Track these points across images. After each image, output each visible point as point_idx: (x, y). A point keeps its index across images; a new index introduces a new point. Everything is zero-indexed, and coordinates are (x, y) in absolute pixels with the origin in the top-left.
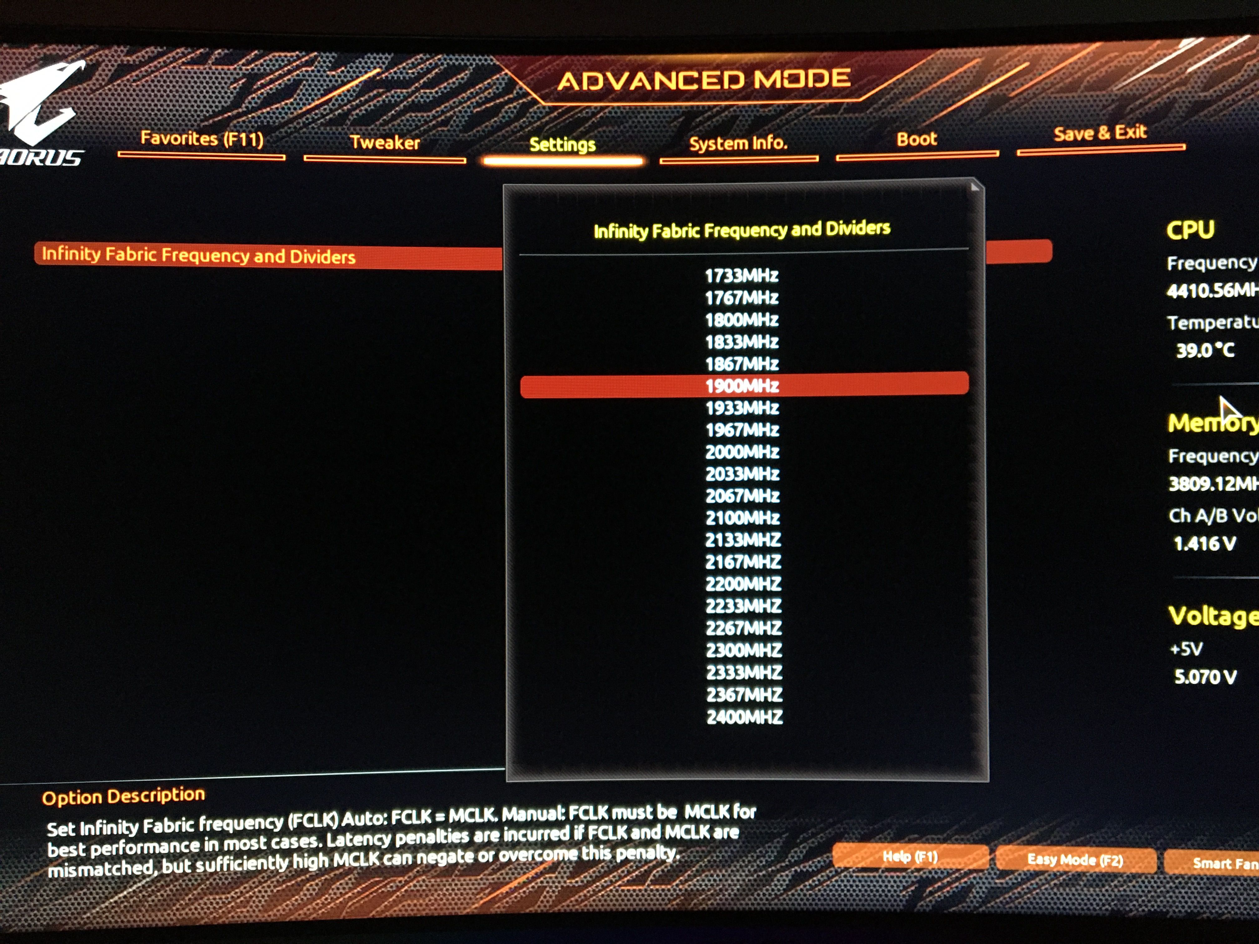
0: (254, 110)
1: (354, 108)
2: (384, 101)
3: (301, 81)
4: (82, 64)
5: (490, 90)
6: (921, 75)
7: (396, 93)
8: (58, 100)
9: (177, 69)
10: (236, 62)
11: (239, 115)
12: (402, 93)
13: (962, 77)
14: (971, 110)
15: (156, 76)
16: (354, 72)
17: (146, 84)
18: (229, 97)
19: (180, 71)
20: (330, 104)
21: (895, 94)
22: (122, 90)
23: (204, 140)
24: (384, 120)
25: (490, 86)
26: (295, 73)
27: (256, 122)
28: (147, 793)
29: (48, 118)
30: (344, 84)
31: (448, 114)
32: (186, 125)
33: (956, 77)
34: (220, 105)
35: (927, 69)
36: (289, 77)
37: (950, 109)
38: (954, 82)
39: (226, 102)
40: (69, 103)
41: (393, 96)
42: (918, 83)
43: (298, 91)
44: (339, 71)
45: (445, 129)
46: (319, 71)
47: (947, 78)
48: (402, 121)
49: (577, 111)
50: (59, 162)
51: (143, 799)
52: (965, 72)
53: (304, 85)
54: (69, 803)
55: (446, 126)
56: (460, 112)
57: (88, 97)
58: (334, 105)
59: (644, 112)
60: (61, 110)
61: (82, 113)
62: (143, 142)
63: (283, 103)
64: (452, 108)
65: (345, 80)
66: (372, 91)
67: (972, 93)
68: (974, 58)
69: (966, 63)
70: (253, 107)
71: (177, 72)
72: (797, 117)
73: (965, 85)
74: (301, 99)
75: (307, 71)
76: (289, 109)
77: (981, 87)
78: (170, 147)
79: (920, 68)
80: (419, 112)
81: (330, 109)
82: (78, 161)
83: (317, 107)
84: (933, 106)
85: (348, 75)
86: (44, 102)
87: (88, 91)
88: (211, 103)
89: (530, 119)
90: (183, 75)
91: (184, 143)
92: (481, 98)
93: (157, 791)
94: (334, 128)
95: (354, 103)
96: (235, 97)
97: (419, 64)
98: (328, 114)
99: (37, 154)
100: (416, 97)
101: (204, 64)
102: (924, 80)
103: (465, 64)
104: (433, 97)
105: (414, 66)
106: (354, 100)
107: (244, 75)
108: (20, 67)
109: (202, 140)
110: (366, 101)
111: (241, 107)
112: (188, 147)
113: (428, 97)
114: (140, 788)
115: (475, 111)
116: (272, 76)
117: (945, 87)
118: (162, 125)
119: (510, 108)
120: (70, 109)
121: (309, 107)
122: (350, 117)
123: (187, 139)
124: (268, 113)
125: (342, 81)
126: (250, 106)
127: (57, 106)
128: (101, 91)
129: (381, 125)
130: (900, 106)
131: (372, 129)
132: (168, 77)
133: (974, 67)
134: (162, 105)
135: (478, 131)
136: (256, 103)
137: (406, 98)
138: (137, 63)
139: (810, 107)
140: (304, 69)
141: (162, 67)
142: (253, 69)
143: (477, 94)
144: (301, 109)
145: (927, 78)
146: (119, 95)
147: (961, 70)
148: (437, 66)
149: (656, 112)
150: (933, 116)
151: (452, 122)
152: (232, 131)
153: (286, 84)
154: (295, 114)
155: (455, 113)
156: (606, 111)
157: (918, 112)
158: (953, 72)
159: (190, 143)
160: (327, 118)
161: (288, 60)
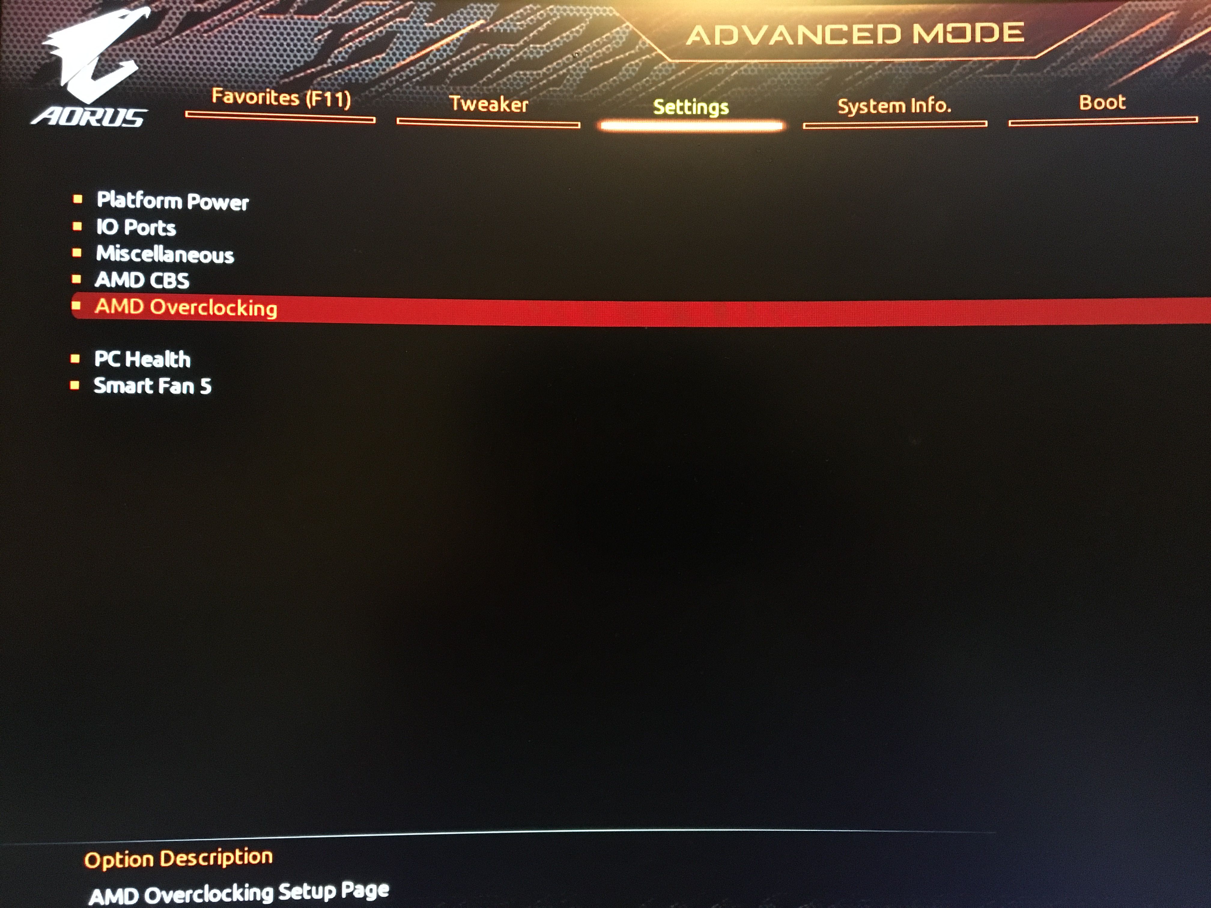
0: (341, 66)
1: (454, 65)
2: (488, 57)
3: (395, 33)
4: (146, 11)
5: (609, 46)
6: (1106, 30)
7: (501, 47)
8: (118, 52)
9: (255, 18)
10: (321, 11)
11: (324, 72)
12: (508, 47)
13: (1154, 32)
14: (1165, 70)
15: (230, 27)
16: (455, 24)
17: (219, 35)
18: (312, 51)
19: (257, 20)
20: (427, 60)
21: (1076, 50)
22: (191, 41)
23: (284, 98)
24: (488, 79)
25: (609, 40)
26: (388, 25)
27: (343, 79)
28: (206, 855)
29: (107, 72)
30: (443, 37)
31: (561, 73)
32: (264, 82)
33: (1147, 32)
34: (302, 60)
35: (1113, 23)
36: (381, 28)
37: (1140, 69)
38: (1144, 38)
39: (309, 56)
40: (131, 56)
41: (498, 52)
42: (1103, 39)
43: (391, 45)
44: (438, 22)
45: (558, 89)
46: (415, 22)
47: (1138, 33)
48: (508, 80)
49: (708, 68)
50: (118, 123)
51: (202, 863)
52: (1157, 27)
53: (398, 38)
54: (115, 865)
55: (558, 86)
56: (574, 69)
57: (153, 49)
58: (431, 61)
59: (786, 71)
60: (121, 64)
61: (145, 67)
62: (214, 100)
63: (374, 58)
64: (565, 65)
65: (445, 32)
66: (475, 45)
67: (1166, 51)
68: (1168, 11)
69: (1159, 17)
70: (339, 62)
71: (254, 22)
72: (962, 76)
73: (1157, 41)
74: (394, 54)
75: (401, 22)
76: (381, 65)
77: (1176, 44)
78: (245, 107)
79: (1105, 21)
80: (527, 70)
81: (428, 66)
82: (139, 122)
83: (412, 63)
84: (1120, 65)
85: (448, 27)
86: (102, 54)
87: (153, 42)
88: (292, 58)
89: (654, 78)
90: (261, 25)
91: (260, 102)
92: (598, 54)
93: (217, 852)
94: (431, 88)
95: (454, 59)
96: (319, 51)
97: (529, 15)
98: (424, 71)
99: (93, 113)
100: (525, 53)
101: (284, 13)
102: (1110, 35)
103: (581, 15)
104: (544, 52)
105: (523, 17)
106: (454, 56)
107: (330, 27)
108: (76, 14)
109: (281, 99)
110: (469, 57)
111: (326, 63)
112: (264, 107)
113: (538, 53)
114: (197, 849)
115: (591, 69)
116: (361, 28)
117: (1134, 43)
118: (236, 81)
119: (631, 65)
120: (132, 62)
121: (403, 63)
122: (450, 75)
123: (264, 98)
124: (357, 69)
125: (441, 34)
126: (336, 61)
127: (117, 59)
128: (167, 42)
129: (484, 84)
130: (1083, 64)
131: (475, 89)
132: (244, 27)
133: (1168, 21)
134: (236, 59)
135: (594, 92)
136: (343, 58)
137: (513, 54)
138: (209, 11)
139: (977, 65)
140: (398, 20)
141: (237, 16)
142: (340, 19)
143: (595, 49)
144: (394, 65)
145: (1113, 33)
146: (188, 47)
147: (1153, 24)
148: (549, 17)
149: (799, 71)
150: (1121, 77)
151: (565, 82)
152: (316, 90)
153: (377, 37)
154: (388, 70)
155: (568, 70)
156: (742, 68)
157: (1104, 72)
158: (1144, 26)
159: (268, 102)
160: (424, 75)
161: (381, 10)
